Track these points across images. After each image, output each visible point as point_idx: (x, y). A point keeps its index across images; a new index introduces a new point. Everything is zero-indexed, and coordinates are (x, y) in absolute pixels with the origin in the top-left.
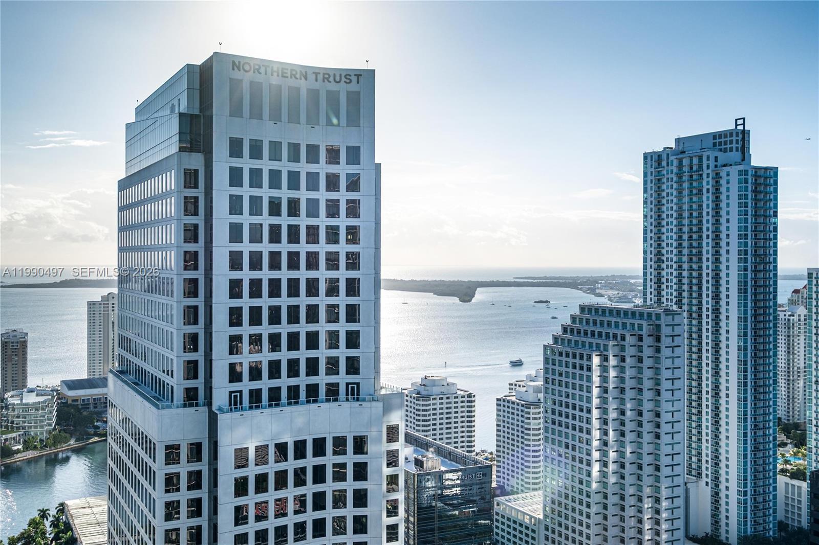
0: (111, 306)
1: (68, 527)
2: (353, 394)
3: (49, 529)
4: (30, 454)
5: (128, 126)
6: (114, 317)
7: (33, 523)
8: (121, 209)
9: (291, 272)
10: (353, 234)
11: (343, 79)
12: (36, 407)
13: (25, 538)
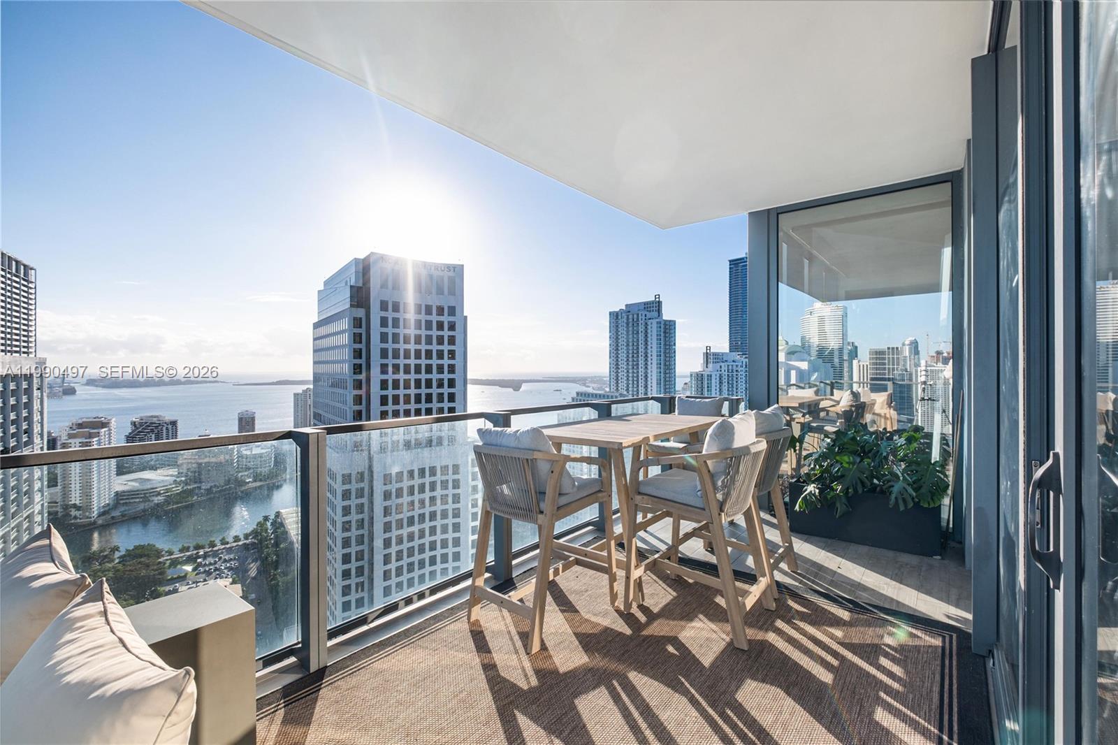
0: (308, 395)
1: (282, 525)
3: (270, 527)
4: (258, 484)
5: (319, 292)
6: (310, 402)
7: (259, 524)
8: (315, 339)
9: (416, 375)
10: (452, 354)
11: (446, 269)
13: (255, 533)
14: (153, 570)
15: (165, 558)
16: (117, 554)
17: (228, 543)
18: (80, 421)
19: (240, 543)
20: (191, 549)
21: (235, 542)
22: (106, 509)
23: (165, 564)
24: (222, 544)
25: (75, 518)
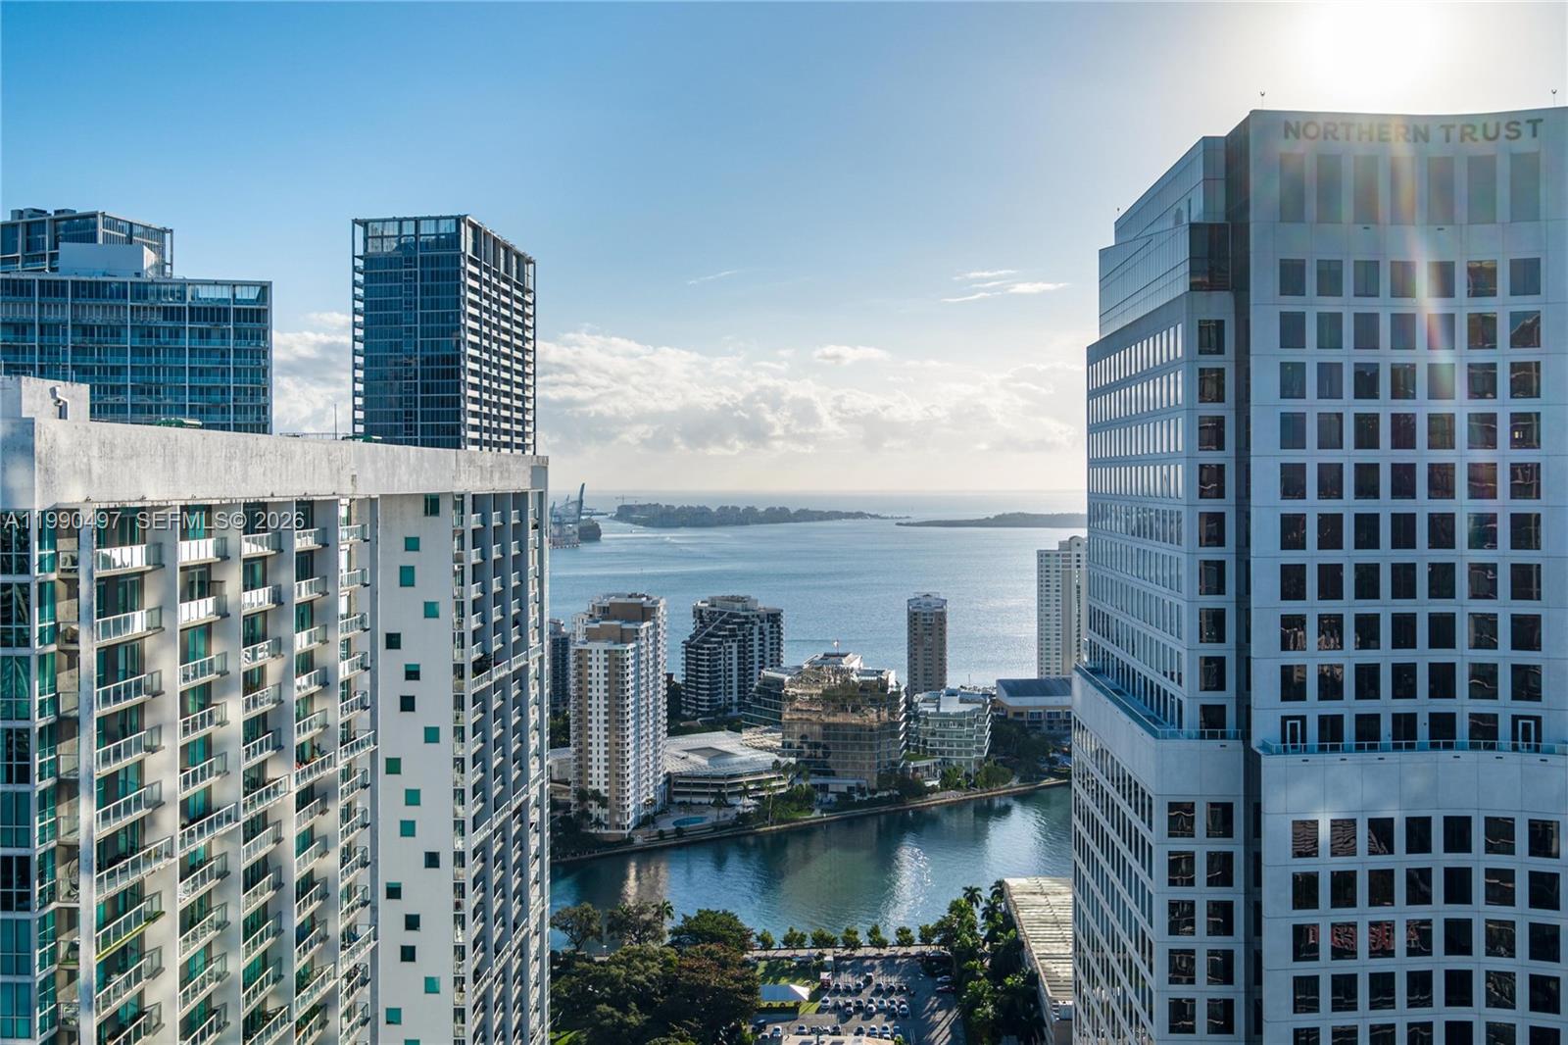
0: (1074, 558)
1: (1010, 923)
2: (1526, 738)
3: (980, 921)
4: (952, 796)
5: (1103, 253)
6: (1079, 577)
7: (955, 907)
8: (1092, 394)
9: (1397, 501)
10: (1526, 429)
11: (1504, 132)
12: (959, 719)
13: (945, 931)
14: (732, 977)
15: (757, 954)
16: (668, 925)
17: (883, 944)
18: (606, 603)
19: (913, 950)
20: (808, 942)
21: (901, 944)
22: (651, 811)
23: (756, 967)
24: (873, 944)
25: (598, 823)
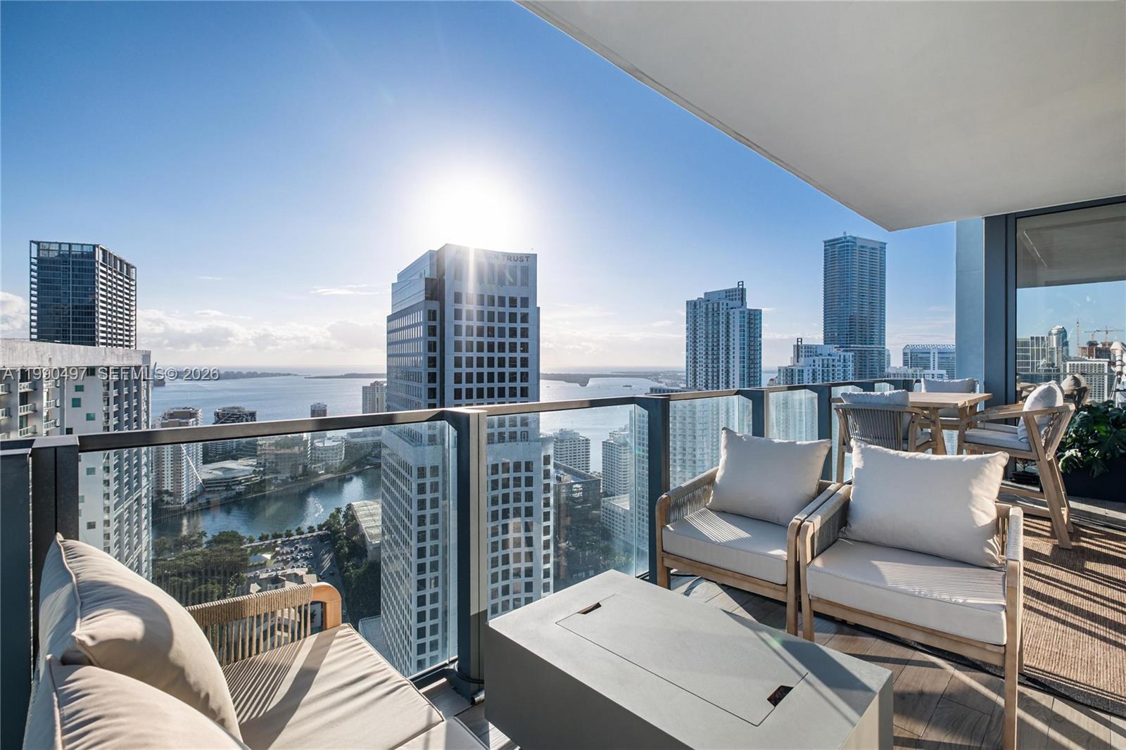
0: (377, 389)
1: (354, 517)
2: (525, 437)
3: (342, 519)
4: (329, 476)
5: (393, 285)
6: (378, 395)
7: (332, 516)
8: (389, 332)
9: (478, 369)
10: (525, 347)
11: (519, 259)
12: (332, 448)
13: (328, 525)
14: (236, 556)
15: (246, 545)
16: (205, 540)
17: (302, 533)
18: (172, 412)
19: (315, 534)
20: (270, 537)
21: (309, 532)
22: (194, 496)
23: (246, 551)
24: (298, 534)
25: (168, 503)
